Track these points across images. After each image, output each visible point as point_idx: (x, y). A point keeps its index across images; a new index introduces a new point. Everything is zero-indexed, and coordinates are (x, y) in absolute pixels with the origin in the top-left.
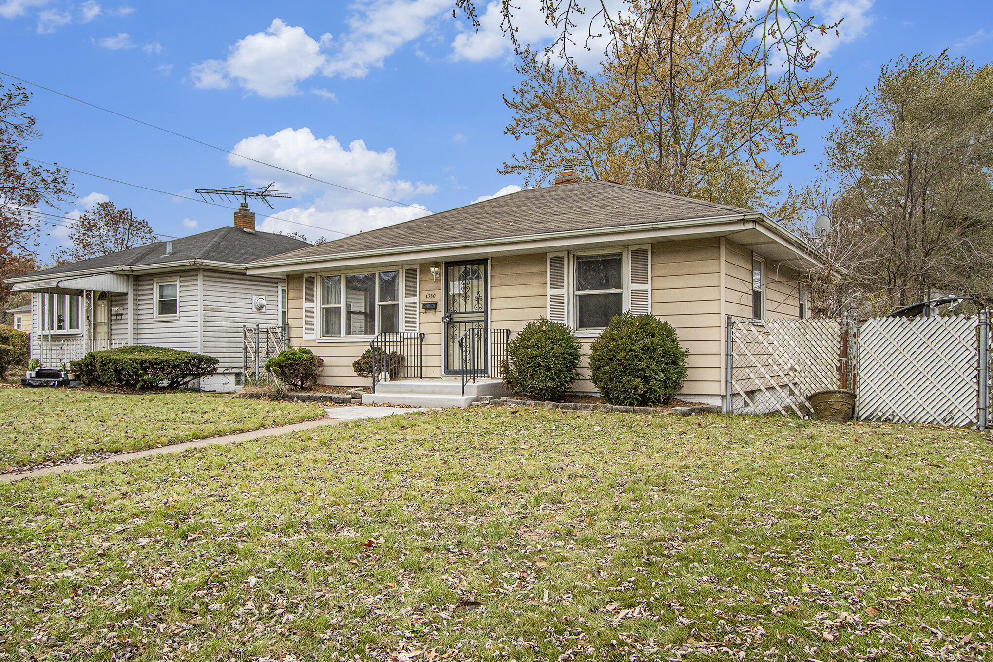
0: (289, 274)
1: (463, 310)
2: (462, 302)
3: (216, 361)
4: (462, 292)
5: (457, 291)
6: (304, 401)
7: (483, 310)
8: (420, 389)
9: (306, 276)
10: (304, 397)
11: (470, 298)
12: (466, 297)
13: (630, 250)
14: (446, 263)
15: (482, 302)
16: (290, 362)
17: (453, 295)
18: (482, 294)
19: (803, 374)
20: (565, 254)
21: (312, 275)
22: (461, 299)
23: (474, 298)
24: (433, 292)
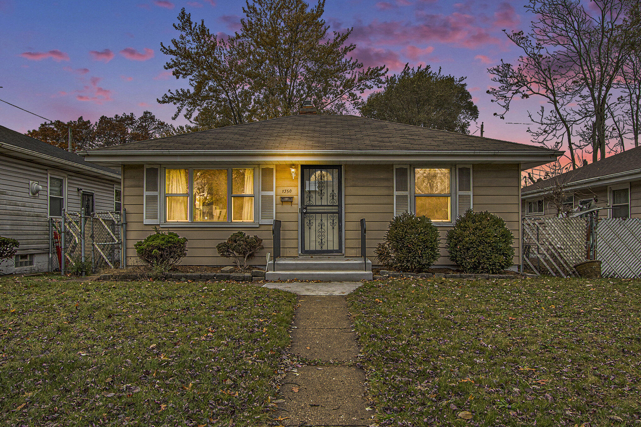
0: (125, 164)
1: (319, 203)
2: (318, 197)
3: (16, 244)
4: (317, 189)
5: (313, 188)
6: (194, 280)
7: (337, 204)
8: (317, 267)
9: (146, 167)
10: (195, 276)
11: (326, 195)
12: (321, 194)
13: (457, 168)
14: (302, 166)
15: (336, 198)
16: (169, 245)
17: (310, 192)
18: (336, 192)
19: (566, 251)
20: (408, 167)
21: (155, 167)
22: (317, 195)
23: (329, 195)
24: (289, 188)
